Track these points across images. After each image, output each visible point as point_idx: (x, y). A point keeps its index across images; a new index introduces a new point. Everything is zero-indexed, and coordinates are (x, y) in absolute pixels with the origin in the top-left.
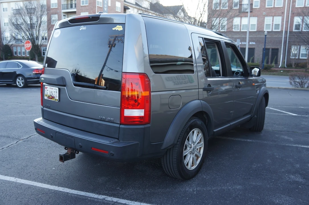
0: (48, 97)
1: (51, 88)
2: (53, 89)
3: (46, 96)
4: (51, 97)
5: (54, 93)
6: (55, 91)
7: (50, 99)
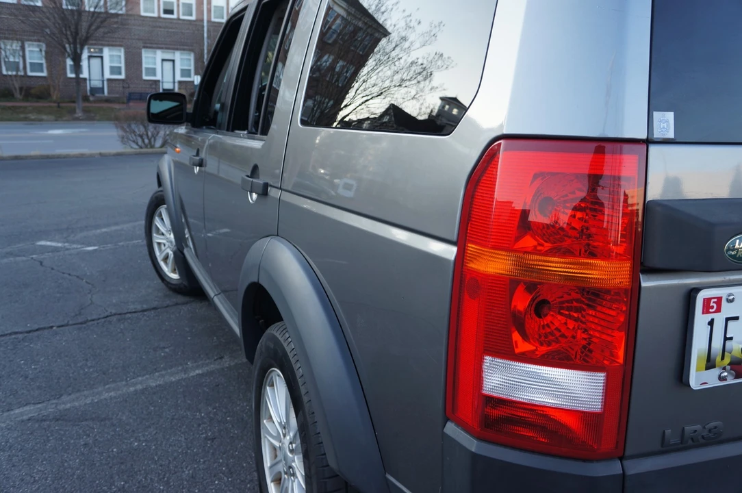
0: (733, 365)
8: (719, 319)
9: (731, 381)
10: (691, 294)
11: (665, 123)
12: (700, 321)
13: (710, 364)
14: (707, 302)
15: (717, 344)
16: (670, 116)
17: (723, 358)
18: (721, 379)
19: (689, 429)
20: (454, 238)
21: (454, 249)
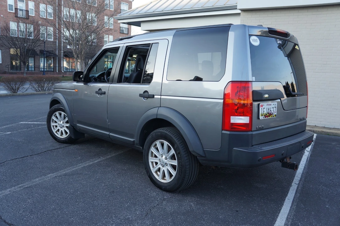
0: (265, 115)
1: (268, 105)
2: (271, 105)
3: (262, 116)
4: (268, 115)
5: (272, 110)
6: (274, 106)
7: (267, 118)
8: (263, 108)
9: (265, 118)
10: (259, 105)
11: (254, 79)
12: (260, 108)
14: (261, 105)
15: (263, 112)
16: (254, 77)
17: (263, 114)
18: (264, 118)
19: (260, 126)
20: (223, 98)
21: (223, 100)
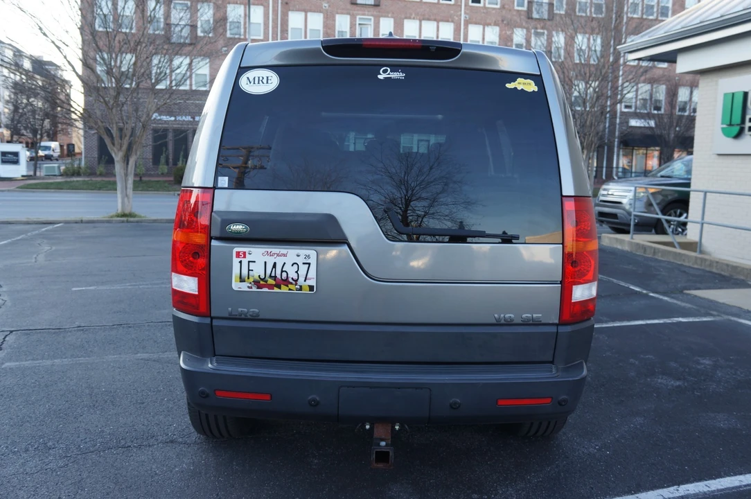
0: (256, 282)
4: (271, 281)
7: (266, 290)
8: (245, 261)
9: (254, 289)
11: (224, 181)
13: (242, 280)
14: (238, 252)
15: (245, 272)
17: (248, 278)
18: (249, 287)
